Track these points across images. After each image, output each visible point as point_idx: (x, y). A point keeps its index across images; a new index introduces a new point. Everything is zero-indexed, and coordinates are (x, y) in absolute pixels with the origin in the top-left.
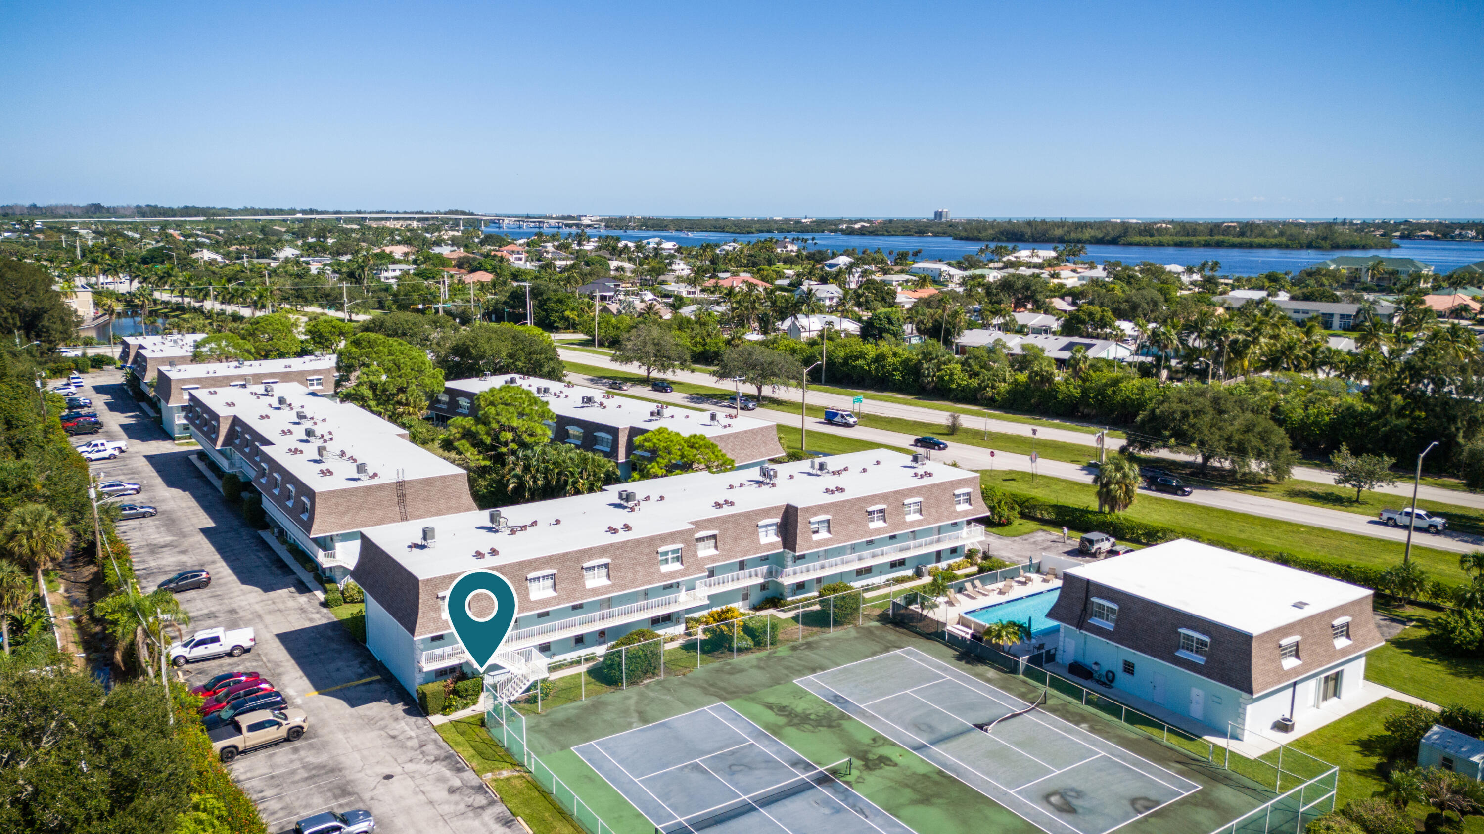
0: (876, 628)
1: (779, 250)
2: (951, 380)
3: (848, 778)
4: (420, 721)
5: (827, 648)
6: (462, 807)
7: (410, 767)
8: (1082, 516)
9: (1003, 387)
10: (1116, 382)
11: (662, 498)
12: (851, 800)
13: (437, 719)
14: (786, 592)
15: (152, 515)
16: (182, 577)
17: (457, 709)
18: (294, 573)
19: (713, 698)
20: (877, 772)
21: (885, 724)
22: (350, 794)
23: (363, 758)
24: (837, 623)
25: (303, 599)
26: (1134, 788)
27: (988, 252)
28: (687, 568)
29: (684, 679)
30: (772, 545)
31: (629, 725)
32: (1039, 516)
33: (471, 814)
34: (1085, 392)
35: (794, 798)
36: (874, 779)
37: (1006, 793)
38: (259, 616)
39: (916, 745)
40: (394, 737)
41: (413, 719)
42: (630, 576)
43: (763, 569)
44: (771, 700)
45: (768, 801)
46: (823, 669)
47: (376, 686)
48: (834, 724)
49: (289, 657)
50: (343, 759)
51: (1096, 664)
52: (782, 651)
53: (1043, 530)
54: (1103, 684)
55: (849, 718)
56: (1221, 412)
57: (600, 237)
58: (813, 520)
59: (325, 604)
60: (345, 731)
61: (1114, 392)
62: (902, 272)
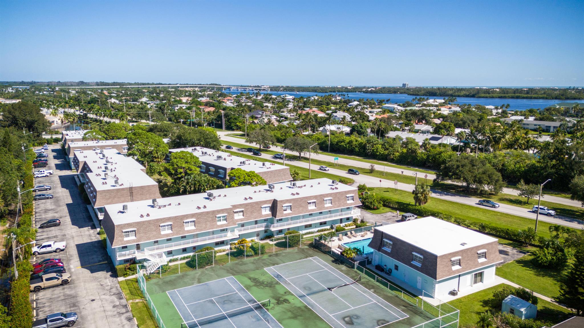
0: (306, 249)
1: (333, 99)
2: (377, 151)
3: (268, 307)
4: (115, 279)
5: (283, 256)
6: (115, 313)
7: (103, 297)
8: (407, 206)
9: (397, 154)
10: (441, 153)
11: (225, 196)
12: (265, 316)
13: (121, 279)
15: (51, 198)
16: (49, 222)
17: (129, 275)
18: (93, 221)
19: (230, 274)
20: (281, 305)
21: (293, 286)
22: (76, 306)
23: (87, 293)
24: (290, 246)
25: (92, 231)
26: (380, 315)
28: (228, 223)
29: (222, 267)
30: (268, 215)
31: (193, 284)
32: (391, 206)
33: (117, 316)
34: (428, 156)
35: (244, 314)
36: (279, 309)
37: (328, 316)
38: (73, 238)
39: (301, 295)
40: (102, 285)
41: (112, 278)
42: (204, 226)
43: (264, 224)
44: (252, 276)
45: (232, 315)
46: (277, 264)
47: (104, 265)
48: (272, 286)
49: (77, 253)
50: (79, 293)
51: (385, 266)
52: (265, 257)
53: (391, 212)
54: (388, 274)
55: (280, 284)
56: (473, 166)
58: (284, 205)
59: (99, 234)
60: (85, 282)
61: (439, 157)
62: (379, 108)
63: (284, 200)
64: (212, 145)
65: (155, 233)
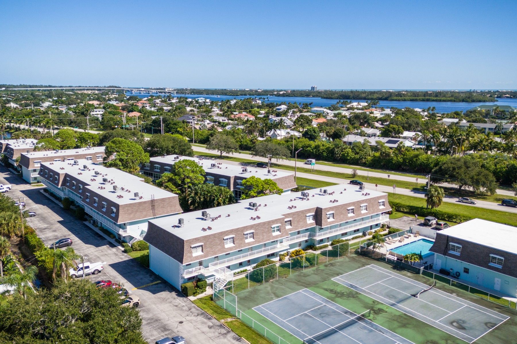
0: (355, 257)
1: (253, 103)
2: (348, 156)
3: (369, 318)
4: (185, 299)
5: (339, 266)
6: (217, 334)
7: (188, 318)
8: (421, 210)
9: (369, 158)
10: (417, 156)
11: (266, 205)
12: (374, 327)
13: (192, 298)
14: (316, 243)
15: (34, 216)
16: (60, 242)
17: (199, 294)
18: (106, 239)
19: (302, 287)
20: (380, 315)
21: (375, 295)
22: (168, 330)
23: (167, 315)
24: (340, 255)
25: (114, 250)
26: (484, 319)
27: (340, 103)
28: (282, 234)
29: (286, 279)
30: (312, 224)
31: (272, 299)
32: (402, 210)
33: (222, 337)
34: (404, 160)
35: (351, 327)
36: (380, 318)
37: (435, 322)
38: (99, 257)
39: (391, 304)
40: (176, 306)
41: (182, 298)
42: (261, 237)
43: (308, 234)
44: (325, 287)
45: (342, 328)
46: (342, 274)
47: (161, 285)
48: (355, 296)
49: (118, 274)
50: (159, 315)
51: (451, 269)
52: (322, 267)
53: (406, 216)
54: (455, 277)
55: (360, 294)
56: (468, 167)
57: (178, 97)
58: (328, 213)
59: (125, 252)
60: (155, 304)
61: (416, 160)
62: (308, 112)
63: (327, 208)
64: (187, 153)
65: (219, 247)
